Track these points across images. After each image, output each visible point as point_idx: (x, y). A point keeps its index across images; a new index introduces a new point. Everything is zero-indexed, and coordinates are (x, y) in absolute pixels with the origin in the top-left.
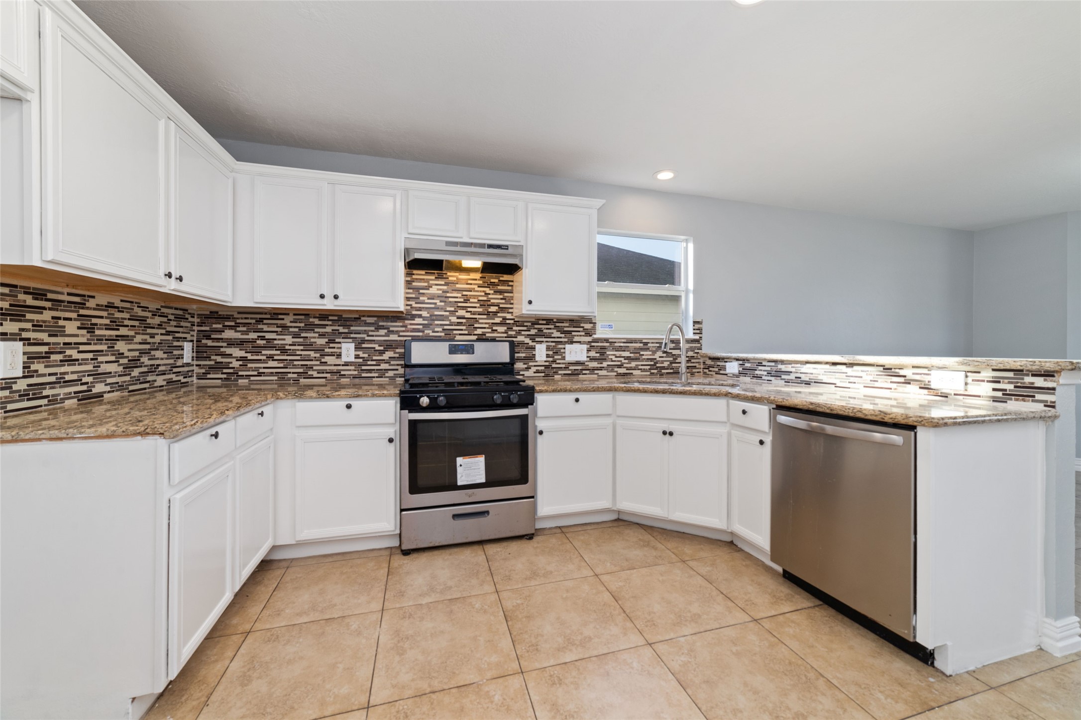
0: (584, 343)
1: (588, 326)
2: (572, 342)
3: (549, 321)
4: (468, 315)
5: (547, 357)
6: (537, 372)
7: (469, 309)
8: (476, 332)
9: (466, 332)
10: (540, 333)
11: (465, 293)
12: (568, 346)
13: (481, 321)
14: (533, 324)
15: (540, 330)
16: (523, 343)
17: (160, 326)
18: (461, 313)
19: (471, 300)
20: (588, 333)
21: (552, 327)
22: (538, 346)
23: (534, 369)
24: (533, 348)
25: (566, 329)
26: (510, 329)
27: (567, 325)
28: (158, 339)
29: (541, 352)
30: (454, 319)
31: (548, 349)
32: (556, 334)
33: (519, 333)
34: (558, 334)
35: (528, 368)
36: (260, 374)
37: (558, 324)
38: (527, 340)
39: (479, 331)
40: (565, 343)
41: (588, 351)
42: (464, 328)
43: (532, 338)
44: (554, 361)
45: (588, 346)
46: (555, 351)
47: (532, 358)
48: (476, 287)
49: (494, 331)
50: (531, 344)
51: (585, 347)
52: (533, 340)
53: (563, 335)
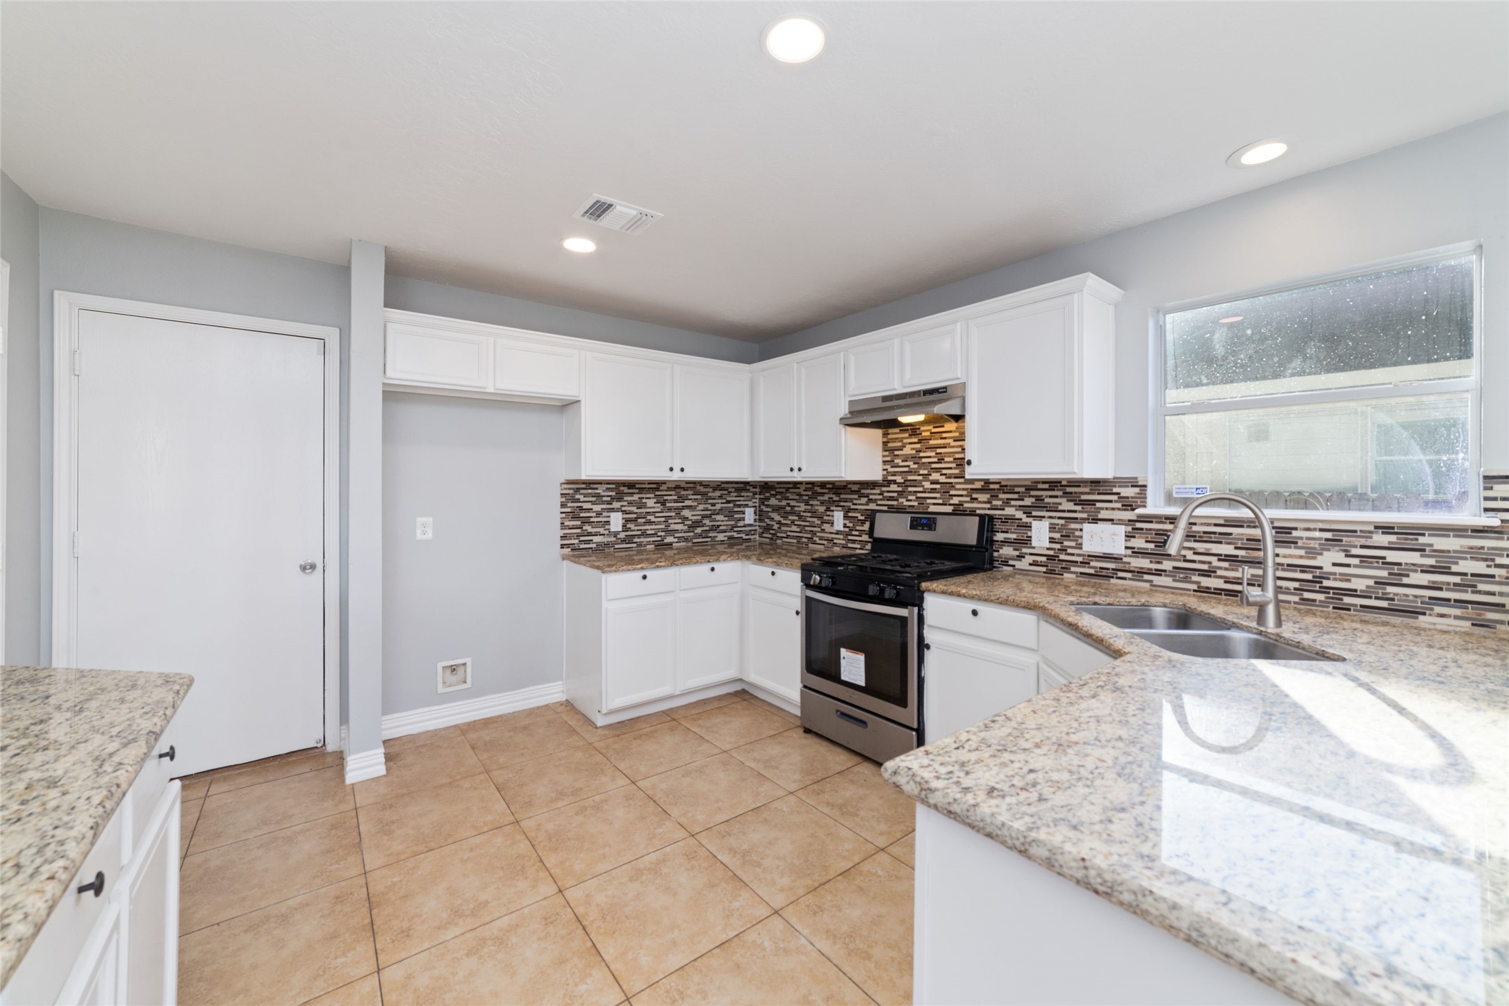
0: (1121, 522)
1: (1129, 492)
2: (1096, 520)
3: (1054, 484)
4: (943, 479)
5: (1050, 542)
6: (1035, 564)
7: (944, 471)
8: (952, 502)
9: (941, 501)
10: (1040, 504)
11: (939, 451)
12: (1087, 527)
13: (957, 486)
14: (1029, 489)
15: (1039, 499)
16: (1011, 519)
17: (721, 497)
18: (935, 476)
19: (946, 459)
20: (1128, 505)
21: (1060, 493)
22: (1036, 524)
23: (1029, 559)
24: (1029, 527)
25: (1084, 497)
26: (995, 497)
27: (1087, 490)
28: (718, 507)
29: (1041, 534)
30: (927, 485)
31: (1052, 528)
32: (1066, 505)
33: (1007, 502)
34: (1071, 506)
35: (1020, 557)
36: (788, 537)
37: (1069, 490)
38: (1019, 514)
39: (955, 500)
40: (1083, 520)
41: (1129, 536)
42: (938, 495)
43: (1027, 511)
44: (1063, 550)
45: (1129, 529)
46: (1065, 534)
47: (1027, 541)
48: (951, 441)
49: (974, 500)
50: (1025, 519)
51: (1122, 530)
52: (1029, 515)
53: (1079, 508)
